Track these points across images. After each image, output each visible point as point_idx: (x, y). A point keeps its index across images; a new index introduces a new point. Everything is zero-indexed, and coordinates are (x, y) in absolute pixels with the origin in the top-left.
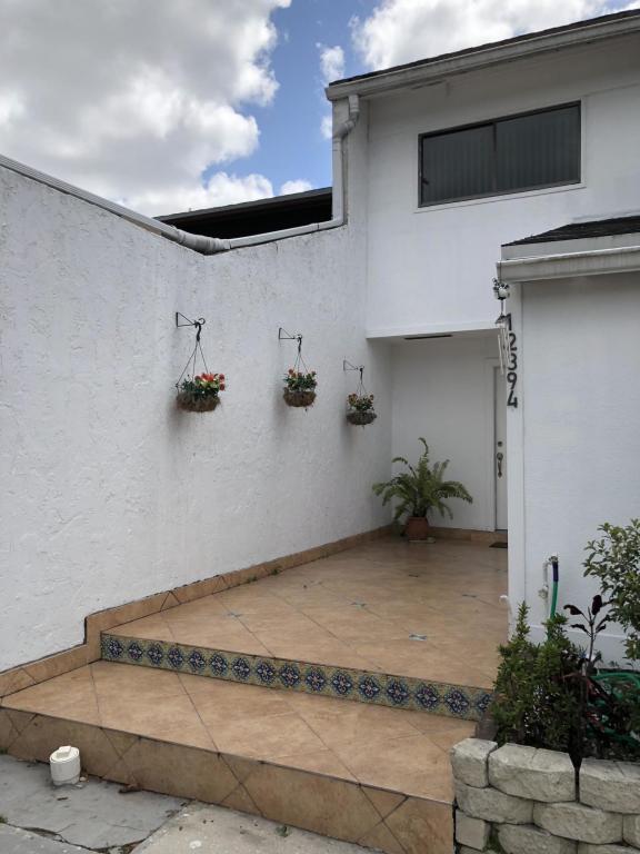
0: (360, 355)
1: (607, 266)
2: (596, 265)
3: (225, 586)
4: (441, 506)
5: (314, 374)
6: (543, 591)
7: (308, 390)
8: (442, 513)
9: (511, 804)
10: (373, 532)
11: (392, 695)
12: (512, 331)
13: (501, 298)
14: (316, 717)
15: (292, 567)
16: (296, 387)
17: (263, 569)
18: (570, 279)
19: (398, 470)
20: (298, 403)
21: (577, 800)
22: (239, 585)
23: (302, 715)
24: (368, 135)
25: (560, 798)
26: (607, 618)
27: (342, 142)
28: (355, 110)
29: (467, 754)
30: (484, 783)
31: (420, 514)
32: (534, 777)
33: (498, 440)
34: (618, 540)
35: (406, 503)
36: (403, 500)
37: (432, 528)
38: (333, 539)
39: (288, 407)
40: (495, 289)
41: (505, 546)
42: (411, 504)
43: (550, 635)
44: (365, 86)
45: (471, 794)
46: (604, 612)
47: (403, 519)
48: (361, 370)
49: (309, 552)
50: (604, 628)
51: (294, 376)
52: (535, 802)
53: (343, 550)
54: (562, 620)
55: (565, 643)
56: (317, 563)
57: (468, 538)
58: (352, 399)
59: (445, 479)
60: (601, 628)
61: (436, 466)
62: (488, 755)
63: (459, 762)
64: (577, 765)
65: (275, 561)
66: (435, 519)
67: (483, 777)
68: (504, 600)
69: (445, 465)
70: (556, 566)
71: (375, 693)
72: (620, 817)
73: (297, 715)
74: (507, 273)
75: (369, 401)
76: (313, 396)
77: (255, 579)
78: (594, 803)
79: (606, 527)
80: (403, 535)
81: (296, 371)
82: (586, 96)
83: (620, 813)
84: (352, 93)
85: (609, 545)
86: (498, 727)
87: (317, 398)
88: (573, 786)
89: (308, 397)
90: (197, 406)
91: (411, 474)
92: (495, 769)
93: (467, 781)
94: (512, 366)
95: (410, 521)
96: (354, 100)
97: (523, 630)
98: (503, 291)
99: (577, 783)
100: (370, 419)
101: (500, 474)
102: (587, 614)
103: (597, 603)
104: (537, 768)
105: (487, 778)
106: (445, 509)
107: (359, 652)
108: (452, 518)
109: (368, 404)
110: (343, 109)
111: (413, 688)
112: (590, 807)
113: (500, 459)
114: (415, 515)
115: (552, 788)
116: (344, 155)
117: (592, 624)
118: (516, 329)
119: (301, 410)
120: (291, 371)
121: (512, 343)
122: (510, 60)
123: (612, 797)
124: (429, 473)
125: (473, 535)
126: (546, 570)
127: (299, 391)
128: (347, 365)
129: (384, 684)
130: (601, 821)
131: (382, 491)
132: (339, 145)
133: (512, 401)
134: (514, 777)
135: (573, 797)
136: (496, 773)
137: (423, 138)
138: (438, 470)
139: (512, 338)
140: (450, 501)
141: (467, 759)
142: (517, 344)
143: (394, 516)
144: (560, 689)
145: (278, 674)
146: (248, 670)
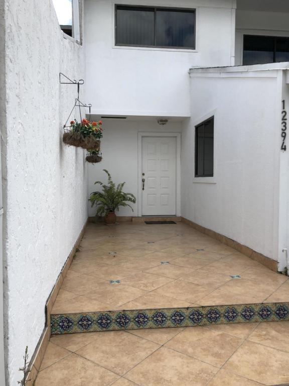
3: (70, 263)
12: (285, 110)
22: (72, 261)
59: (123, 192)
94: (284, 128)
101: (143, 189)
114: (111, 211)
121: (284, 117)
125: (133, 219)
133: (283, 147)
138: (120, 188)
139: (284, 114)
142: (287, 117)
145: (205, 316)
146: (183, 318)
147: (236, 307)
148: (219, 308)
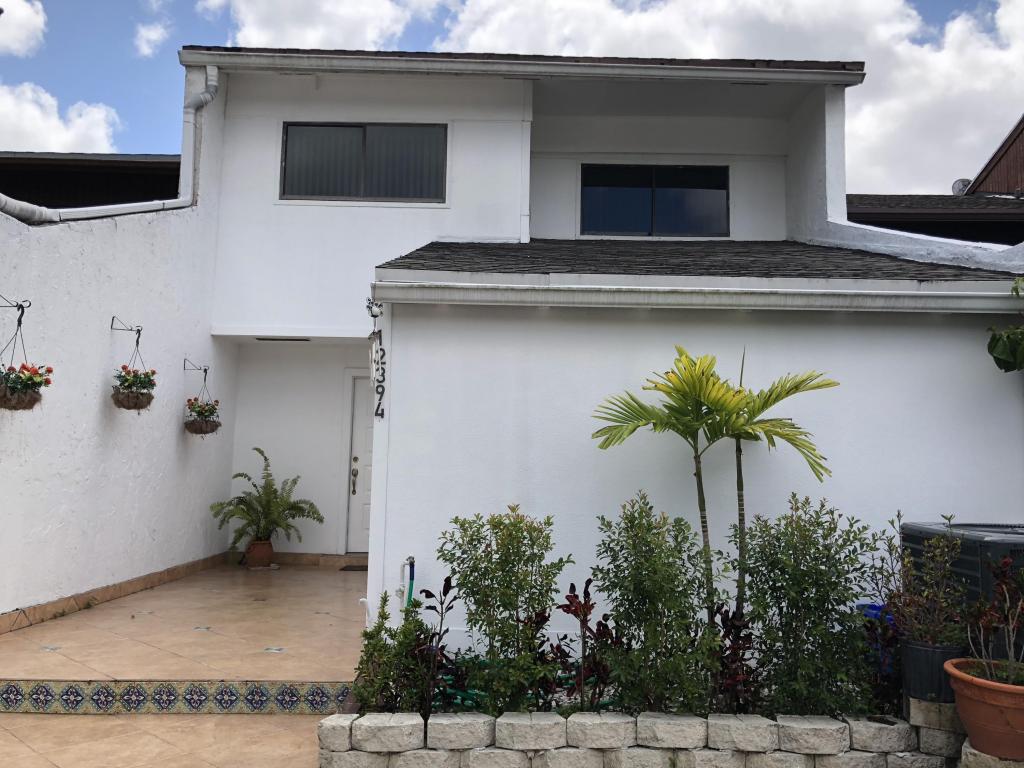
0: (204, 353)
1: (465, 298)
2: (458, 296)
3: (26, 622)
4: (289, 527)
5: (154, 373)
6: (400, 590)
7: (145, 391)
8: (288, 536)
9: (370, 760)
10: (205, 561)
11: (250, 702)
12: (382, 347)
13: (374, 316)
14: (168, 732)
15: (108, 601)
16: (130, 387)
17: (73, 602)
18: (434, 306)
19: (240, 488)
20: (132, 405)
21: (425, 747)
22: (43, 621)
23: (152, 732)
24: (225, 113)
25: (411, 746)
26: (455, 598)
27: (195, 114)
28: (213, 82)
29: (334, 724)
30: (348, 746)
31: (263, 537)
32: (390, 732)
33: (354, 455)
34: (465, 530)
35: (249, 525)
36: (245, 522)
37: (277, 554)
38: (160, 567)
39: (117, 409)
40: (368, 307)
41: (365, 568)
42: (254, 527)
43: (406, 619)
44: (228, 60)
45: (335, 759)
46: (453, 593)
47: (242, 546)
48: (205, 371)
49: (130, 582)
50: (452, 607)
51: (128, 373)
52: (390, 754)
53: (171, 581)
54: (417, 604)
55: (420, 624)
56: (140, 595)
57: (315, 564)
58: (191, 404)
59: (294, 498)
60: (449, 608)
61: (285, 483)
62: (352, 723)
63: (326, 732)
64: (426, 720)
65: (88, 593)
66: (280, 544)
67: (347, 741)
68: (362, 603)
69: (295, 482)
70: (412, 565)
71: (232, 702)
72: (458, 754)
73: (146, 733)
74: (380, 294)
75: (213, 407)
76: (150, 398)
77: (63, 614)
78: (439, 745)
79: (456, 520)
80: (240, 563)
81: (130, 368)
82: (453, 121)
83: (458, 750)
84: (210, 63)
85: (457, 535)
86: (359, 704)
87: (154, 401)
88: (422, 735)
89: (145, 399)
90: (14, 402)
91: (254, 491)
92: (358, 733)
93: (332, 748)
94: (381, 379)
95: (251, 547)
96: (213, 72)
97: (384, 616)
98: (376, 310)
99: (426, 733)
100: (214, 427)
101: (354, 492)
102: (438, 597)
103: (447, 587)
104: (394, 724)
105: (351, 742)
106: (292, 531)
107: (212, 666)
108: (300, 541)
109: (212, 411)
110: (198, 78)
111: (273, 691)
112: (435, 749)
113: (355, 475)
114: (258, 539)
115: (405, 738)
116: (197, 128)
117: (442, 603)
118: (386, 345)
119: (133, 412)
120: (124, 368)
121: (382, 357)
122: (383, 72)
123: (452, 737)
124: (276, 491)
125: (322, 560)
126: (403, 571)
127: (132, 392)
128: (187, 362)
129: (244, 691)
130: (444, 759)
131: (221, 512)
132: (191, 118)
133: (380, 412)
134: (375, 736)
135: (422, 745)
136: (358, 735)
137: (287, 126)
138: (287, 488)
139: (380, 353)
140: (298, 521)
141: (334, 728)
142: (386, 359)
143: (231, 540)
144: (414, 662)
145: (118, 698)
146: (80, 698)
147: (175, 685)
148: (144, 685)
